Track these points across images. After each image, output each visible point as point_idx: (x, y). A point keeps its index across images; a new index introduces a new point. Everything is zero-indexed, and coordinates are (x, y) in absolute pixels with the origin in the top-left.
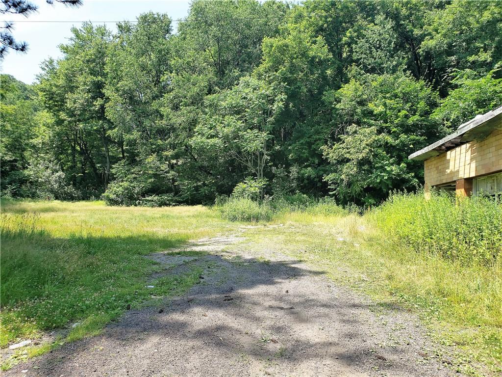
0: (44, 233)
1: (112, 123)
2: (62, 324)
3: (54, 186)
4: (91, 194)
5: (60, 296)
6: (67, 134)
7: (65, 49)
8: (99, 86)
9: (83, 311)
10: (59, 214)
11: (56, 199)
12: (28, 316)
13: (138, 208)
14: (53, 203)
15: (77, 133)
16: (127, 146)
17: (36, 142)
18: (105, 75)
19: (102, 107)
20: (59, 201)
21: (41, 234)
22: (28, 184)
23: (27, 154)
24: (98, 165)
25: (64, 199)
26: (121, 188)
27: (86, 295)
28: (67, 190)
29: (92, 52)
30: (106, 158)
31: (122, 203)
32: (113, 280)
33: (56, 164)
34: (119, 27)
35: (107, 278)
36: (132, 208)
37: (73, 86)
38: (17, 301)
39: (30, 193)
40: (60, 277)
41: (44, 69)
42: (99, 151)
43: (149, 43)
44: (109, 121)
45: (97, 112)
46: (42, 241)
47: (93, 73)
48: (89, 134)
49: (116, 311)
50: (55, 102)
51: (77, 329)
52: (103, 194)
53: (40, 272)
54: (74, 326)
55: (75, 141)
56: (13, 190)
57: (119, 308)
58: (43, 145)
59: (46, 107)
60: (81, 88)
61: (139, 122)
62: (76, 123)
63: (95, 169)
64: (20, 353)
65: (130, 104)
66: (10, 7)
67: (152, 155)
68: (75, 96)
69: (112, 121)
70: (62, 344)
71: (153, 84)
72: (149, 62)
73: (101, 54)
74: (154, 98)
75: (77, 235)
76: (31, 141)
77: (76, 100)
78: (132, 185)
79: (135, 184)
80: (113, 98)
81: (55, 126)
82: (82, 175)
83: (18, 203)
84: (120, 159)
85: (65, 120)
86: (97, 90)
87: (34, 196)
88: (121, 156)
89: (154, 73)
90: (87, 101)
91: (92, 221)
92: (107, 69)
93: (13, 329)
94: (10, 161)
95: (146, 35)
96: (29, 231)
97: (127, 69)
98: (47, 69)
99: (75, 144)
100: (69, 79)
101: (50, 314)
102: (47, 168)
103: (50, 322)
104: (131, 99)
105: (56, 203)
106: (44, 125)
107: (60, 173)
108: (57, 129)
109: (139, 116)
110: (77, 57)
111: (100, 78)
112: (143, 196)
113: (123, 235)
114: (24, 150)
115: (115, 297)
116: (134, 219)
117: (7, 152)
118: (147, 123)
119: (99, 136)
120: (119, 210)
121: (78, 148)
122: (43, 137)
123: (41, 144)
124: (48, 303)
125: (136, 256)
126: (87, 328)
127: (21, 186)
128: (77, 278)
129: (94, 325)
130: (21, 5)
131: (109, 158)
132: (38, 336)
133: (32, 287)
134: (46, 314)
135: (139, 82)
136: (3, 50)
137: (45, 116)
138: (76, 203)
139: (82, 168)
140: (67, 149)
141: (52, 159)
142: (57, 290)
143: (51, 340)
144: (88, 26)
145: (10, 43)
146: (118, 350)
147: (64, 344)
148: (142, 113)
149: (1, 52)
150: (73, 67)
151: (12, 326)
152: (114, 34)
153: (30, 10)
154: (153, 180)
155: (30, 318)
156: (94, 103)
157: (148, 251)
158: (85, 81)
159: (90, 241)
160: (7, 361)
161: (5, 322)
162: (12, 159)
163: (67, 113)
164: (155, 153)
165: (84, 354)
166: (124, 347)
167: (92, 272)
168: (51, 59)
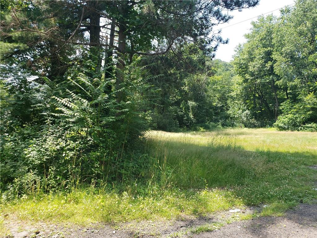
0: (241, 147)
1: (279, 76)
2: (257, 204)
3: (244, 119)
4: (266, 123)
5: (254, 186)
6: (250, 88)
7: (247, 36)
8: (269, 54)
9: (269, 198)
10: (248, 136)
11: (245, 127)
13: (300, 132)
14: (244, 130)
15: (256, 85)
16: (290, 90)
17: (233, 94)
18: (273, 46)
19: (272, 67)
20: (247, 129)
21: (239, 147)
22: (230, 119)
23: (228, 102)
24: (271, 105)
25: (250, 127)
26: (287, 119)
27: (270, 188)
28: (252, 121)
29: (263, 33)
30: (276, 100)
31: (288, 129)
32: (288, 181)
33: (245, 106)
34: (281, 11)
35: (283, 178)
36: (296, 132)
37: (253, 57)
38: (230, 186)
39: (231, 124)
40: (253, 174)
41: (236, 51)
42: (270, 95)
43: (305, 16)
44: (277, 75)
45: (268, 70)
46: (239, 152)
47: (265, 46)
48: (264, 85)
49: (292, 203)
50: (243, 69)
51: (267, 209)
52: (274, 124)
53: (241, 170)
54: (265, 206)
55: (255, 90)
56: (222, 122)
57: (295, 201)
58: (236, 95)
59: (238, 73)
60: (258, 57)
61: (299, 72)
62: (255, 79)
63: (269, 108)
64: (235, 216)
65: (291, 61)
66: (220, 21)
67: (310, 94)
68: (254, 64)
69: (279, 75)
70: (258, 216)
71: (309, 43)
72: (305, 29)
73: (270, 33)
74: (310, 53)
75: (260, 149)
76: (230, 94)
77: (254, 66)
78: (295, 116)
79: (297, 115)
80: (279, 59)
81: (243, 84)
82: (260, 111)
83: (225, 130)
84: (285, 99)
85: (249, 79)
86: (268, 56)
87: (233, 126)
88: (286, 97)
89: (309, 35)
90: (262, 65)
91: (268, 141)
92: (274, 41)
93: (230, 201)
95: (302, 10)
96: (233, 146)
97: (288, 38)
98: (238, 50)
99: (255, 93)
100: (250, 53)
101: (250, 197)
102: (240, 109)
103: (250, 201)
104: (292, 57)
105: (246, 130)
106: (237, 84)
107: (247, 111)
108: (244, 85)
109: (299, 68)
110: (255, 39)
111: (269, 49)
112: (304, 123)
113: (292, 151)
114: (227, 100)
115: (291, 192)
116: (298, 140)
117: (218, 102)
118: (305, 72)
119: (270, 86)
120: (286, 134)
121: (257, 95)
122: (237, 91)
123: (235, 95)
124: (248, 189)
125: (303, 166)
126: (273, 210)
127: (226, 120)
128: (263, 177)
129: (277, 209)
130: (226, 18)
131: (277, 99)
132: (244, 208)
133: (238, 179)
134: (247, 196)
135: (298, 45)
136: (217, 45)
137: (238, 79)
138: (258, 129)
139: (260, 107)
140: (250, 97)
141: (242, 103)
142: (252, 182)
143: (251, 212)
144: (261, 18)
145: (220, 41)
146: (297, 230)
147: (259, 217)
148: (301, 66)
149: (216, 47)
150: (252, 46)
151: (230, 199)
152: (278, 17)
153: (230, 19)
154: (311, 112)
155: (239, 196)
156: (266, 65)
157: (312, 163)
158: (260, 52)
159: (269, 154)
160: (229, 218)
161: (226, 196)
162: (221, 106)
163: (250, 74)
164: (312, 92)
165: (273, 227)
166: (302, 229)
167: (272, 174)
168: (240, 44)
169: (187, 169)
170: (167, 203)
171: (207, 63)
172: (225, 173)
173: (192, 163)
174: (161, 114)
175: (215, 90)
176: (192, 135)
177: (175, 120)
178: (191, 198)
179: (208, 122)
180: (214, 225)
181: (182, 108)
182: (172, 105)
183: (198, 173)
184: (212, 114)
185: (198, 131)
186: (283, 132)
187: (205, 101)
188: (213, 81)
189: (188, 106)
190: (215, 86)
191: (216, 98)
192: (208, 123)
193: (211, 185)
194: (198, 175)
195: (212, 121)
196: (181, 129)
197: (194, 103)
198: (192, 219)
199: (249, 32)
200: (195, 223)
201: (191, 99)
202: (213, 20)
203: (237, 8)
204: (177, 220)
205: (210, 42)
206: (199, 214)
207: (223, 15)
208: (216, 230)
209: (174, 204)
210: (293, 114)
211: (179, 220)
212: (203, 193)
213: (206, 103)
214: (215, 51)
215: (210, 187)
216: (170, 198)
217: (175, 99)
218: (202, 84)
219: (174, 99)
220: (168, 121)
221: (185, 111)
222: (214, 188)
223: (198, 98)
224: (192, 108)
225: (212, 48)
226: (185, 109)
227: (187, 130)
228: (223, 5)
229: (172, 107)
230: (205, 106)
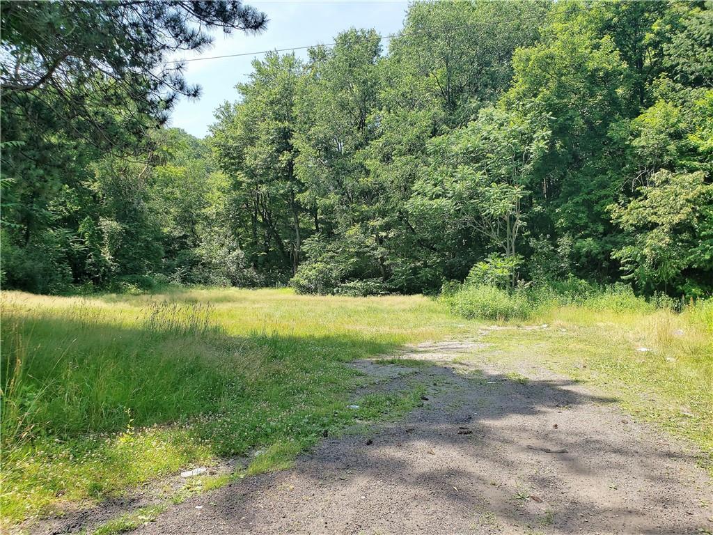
0: (219, 329)
1: (303, 185)
2: (242, 450)
3: (231, 268)
4: (276, 278)
5: (239, 413)
6: (246, 201)
7: (243, 89)
8: (286, 135)
9: (267, 435)
10: (237, 305)
11: (233, 286)
12: (203, 436)
13: (336, 297)
14: (229, 291)
15: (258, 198)
16: (322, 215)
17: (209, 212)
18: (293, 120)
19: (290, 164)
20: (237, 289)
21: (216, 330)
22: (200, 267)
23: (198, 228)
24: (285, 241)
25: (243, 286)
26: (314, 270)
27: (270, 414)
28: (247, 273)
29: (276, 90)
30: (295, 231)
31: (316, 290)
32: (305, 395)
33: (233, 240)
34: (311, 53)
35: (298, 391)
36: (329, 297)
37: (254, 137)
38: (188, 417)
39: (203, 278)
40: (239, 388)
41: (218, 117)
42: (286, 222)
43: (351, 72)
44: (299, 182)
45: (284, 170)
46: (218, 340)
47: (278, 117)
48: (274, 199)
49: (309, 439)
50: (232, 159)
51: (261, 459)
52: (292, 279)
53: (215, 381)
54: (257, 454)
55: (256, 209)
56: (182, 273)
57: (313, 435)
58: (217, 215)
59: (221, 167)
60: (264, 138)
61: (338, 181)
62: (257, 185)
63: (282, 247)
64: (194, 483)
65: (325, 157)
66: (181, 42)
67: (354, 226)
68: (255, 150)
69: (302, 181)
70: (242, 476)
71: (356, 127)
72: (351, 98)
73: (288, 91)
74: (357, 148)
75: (260, 333)
76: (203, 211)
77: (256, 156)
78: (328, 266)
79: (332, 265)
80: (303, 150)
81: (232, 191)
82: (265, 254)
83: (188, 290)
84: (313, 232)
85: (244, 182)
86: (284, 140)
87: (206, 282)
88: (315, 228)
89: (357, 112)
90: (271, 155)
91: (278, 315)
92: (296, 111)
93: (185, 451)
94: (179, 237)
95: (347, 60)
96: (202, 326)
97: (321, 109)
98: (222, 116)
99: (256, 214)
100: (248, 128)
101: (228, 437)
102: (223, 245)
103: (227, 446)
104: (326, 150)
105: (234, 291)
106: (219, 190)
107: (238, 251)
108: (235, 194)
109: (338, 173)
110: (259, 99)
111: (286, 124)
112: (343, 281)
113: (317, 334)
114: (195, 223)
115: (309, 418)
116: (331, 313)
117: (176, 226)
118: (348, 183)
119: (286, 202)
120: (312, 301)
121: (260, 219)
122: (217, 205)
123: (214, 215)
124: (225, 421)
125: (334, 364)
126: (273, 458)
127: (191, 268)
128: (259, 390)
129: (282, 455)
130: (194, 38)
131: (299, 231)
132: (214, 463)
133: (206, 399)
134: (223, 436)
135: (337, 126)
136: (173, 97)
137: (220, 179)
138: (258, 290)
139: (265, 245)
140: (246, 221)
141: (228, 234)
142: (236, 405)
143: (229, 470)
144: (273, 57)
145: (181, 88)
146: (313, 492)
147: (244, 477)
148: (341, 168)
149: (171, 100)
150: (253, 112)
151: (184, 448)
152: (305, 63)
153: (204, 44)
154: (355, 259)
155: (204, 439)
156: (280, 158)
157: (351, 356)
158: (267, 128)
159: (276, 341)
160: (178, 492)
161: (176, 442)
162: (181, 235)
163: (246, 173)
164: (358, 223)
165: (270, 493)
166: (321, 489)
167: (279, 383)
168: (227, 104)
169: (83, 387)
170: (15, 480)
171: (152, 134)
172: (177, 389)
173: (96, 371)
174: (21, 246)
175: (169, 199)
176: (107, 302)
177: (60, 263)
178: (87, 458)
179: (150, 272)
180: (142, 514)
181: (84, 233)
182: (55, 225)
183: (111, 395)
184: (159, 254)
185: (122, 293)
186: (307, 297)
187: (143, 221)
188: (164, 176)
189: (100, 230)
190: (169, 189)
191: (170, 217)
192: (149, 274)
193: (142, 421)
194: (110, 398)
195: (159, 269)
196: (80, 288)
197: (115, 224)
198: (87, 508)
199: (246, 81)
200: (92, 517)
201: (107, 214)
202: (165, 36)
203: (220, 23)
204: (41, 519)
205: (156, 85)
206: (105, 494)
207: (189, 32)
208: (146, 523)
209: (36, 479)
210: (325, 262)
211: (47, 518)
212: (122, 441)
213: (146, 226)
214: (167, 108)
215: (140, 425)
216: (27, 465)
217: (64, 211)
218: (136, 181)
219: (62, 211)
220: (41, 265)
221: (91, 242)
222: (150, 427)
223: (125, 213)
224: (111, 237)
225: (162, 100)
226: (91, 236)
227: (95, 291)
228: (190, 8)
229: (53, 230)
230: (142, 234)
